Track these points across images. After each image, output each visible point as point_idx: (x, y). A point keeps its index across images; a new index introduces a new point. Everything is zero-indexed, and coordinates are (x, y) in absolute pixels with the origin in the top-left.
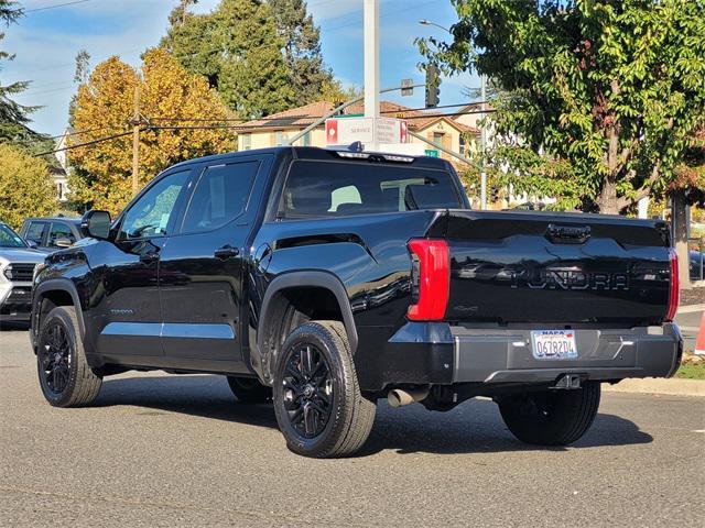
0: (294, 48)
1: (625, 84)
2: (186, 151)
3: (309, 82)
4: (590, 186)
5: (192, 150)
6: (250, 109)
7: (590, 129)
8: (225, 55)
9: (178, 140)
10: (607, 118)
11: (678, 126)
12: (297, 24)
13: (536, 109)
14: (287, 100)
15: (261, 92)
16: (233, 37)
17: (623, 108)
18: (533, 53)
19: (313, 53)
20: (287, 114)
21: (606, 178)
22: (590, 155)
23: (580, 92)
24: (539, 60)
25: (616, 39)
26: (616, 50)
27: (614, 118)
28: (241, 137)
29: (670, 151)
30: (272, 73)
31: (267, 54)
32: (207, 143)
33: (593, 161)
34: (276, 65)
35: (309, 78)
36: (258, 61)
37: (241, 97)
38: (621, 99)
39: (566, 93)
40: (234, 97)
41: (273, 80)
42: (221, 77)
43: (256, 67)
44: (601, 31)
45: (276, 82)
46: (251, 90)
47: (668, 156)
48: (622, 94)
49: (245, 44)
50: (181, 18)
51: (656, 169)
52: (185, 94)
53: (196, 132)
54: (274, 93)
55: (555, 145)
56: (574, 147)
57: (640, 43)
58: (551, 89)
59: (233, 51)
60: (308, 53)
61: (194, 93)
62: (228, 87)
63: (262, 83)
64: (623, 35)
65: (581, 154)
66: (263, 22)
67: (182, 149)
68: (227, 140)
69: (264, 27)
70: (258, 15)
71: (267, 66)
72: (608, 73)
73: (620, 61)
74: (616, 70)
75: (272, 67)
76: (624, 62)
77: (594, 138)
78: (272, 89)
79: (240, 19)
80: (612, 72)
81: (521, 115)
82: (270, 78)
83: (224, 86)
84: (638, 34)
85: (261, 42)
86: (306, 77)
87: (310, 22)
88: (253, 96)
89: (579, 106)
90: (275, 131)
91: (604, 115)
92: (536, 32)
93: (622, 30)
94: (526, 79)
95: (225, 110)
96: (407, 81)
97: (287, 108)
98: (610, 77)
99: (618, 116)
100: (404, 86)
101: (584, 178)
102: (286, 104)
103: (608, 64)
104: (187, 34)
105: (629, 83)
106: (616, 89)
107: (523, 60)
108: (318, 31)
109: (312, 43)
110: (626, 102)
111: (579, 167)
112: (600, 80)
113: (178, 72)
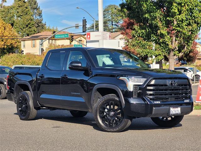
0: (34, 16)
1: (179, 21)
2: (5, 46)
3: (39, 26)
4: (166, 52)
5: (8, 46)
6: (23, 34)
7: (167, 35)
8: (15, 18)
9: (3, 43)
10: (173, 31)
11: (193, 34)
12: (35, 9)
13: (148, 29)
14: (34, 31)
15: (27, 29)
16: (18, 12)
17: (178, 28)
18: (149, 12)
19: (40, 17)
20: (36, 35)
21: (171, 50)
22: (167, 43)
23: (164, 24)
24: (151, 14)
25: (176, 7)
26: (176, 11)
27: (174, 32)
28: (22, 42)
29: (190, 41)
30: (30, 23)
31: (28, 17)
32: (11, 44)
33: (168, 44)
34: (31, 21)
35: (39, 25)
36: (26, 19)
37: (21, 30)
38: (177, 26)
39: (160, 24)
40: (19, 30)
41: (30, 25)
42: (15, 24)
43: (25, 21)
44: (172, 5)
45: (31, 26)
46: (24, 28)
47: (190, 43)
48: (177, 24)
49: (21, 14)
50: (2, 7)
51: (186, 47)
52: (5, 29)
53: (8, 40)
54: (31, 29)
55: (154, 40)
56: (161, 40)
57: (184, 9)
58: (155, 23)
59: (18, 17)
60: (38, 17)
61: (7, 29)
62: (17, 27)
63: (27, 26)
64: (178, 6)
65: (163, 43)
66: (27, 8)
67: (4, 45)
68: (17, 43)
69: (27, 10)
70: (25, 6)
71: (28, 21)
72: (173, 18)
73: (177, 14)
74: (176, 17)
75: (30, 21)
76: (178, 14)
77: (168, 38)
78: (30, 28)
79: (20, 7)
80: (174, 17)
81: (143, 31)
82: (29, 24)
83: (16, 27)
84: (183, 6)
85: (26, 14)
86: (38, 25)
87: (39, 8)
88: (24, 30)
89: (163, 28)
90: (33, 40)
91: (171, 31)
92: (151, 5)
93: (178, 5)
94: (146, 20)
95: (16, 34)
96: (77, 24)
97: (34, 33)
98: (173, 19)
99: (176, 31)
100: (76, 26)
101: (164, 50)
102: (34, 32)
103: (173, 15)
104: (4, 11)
105: (180, 21)
106: (175, 23)
107: (145, 14)
108: (41, 11)
109: (40, 15)
110: (179, 26)
111: (162, 47)
112: (171, 20)
113: (2, 23)
